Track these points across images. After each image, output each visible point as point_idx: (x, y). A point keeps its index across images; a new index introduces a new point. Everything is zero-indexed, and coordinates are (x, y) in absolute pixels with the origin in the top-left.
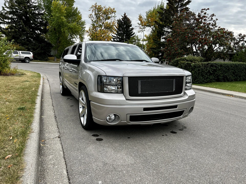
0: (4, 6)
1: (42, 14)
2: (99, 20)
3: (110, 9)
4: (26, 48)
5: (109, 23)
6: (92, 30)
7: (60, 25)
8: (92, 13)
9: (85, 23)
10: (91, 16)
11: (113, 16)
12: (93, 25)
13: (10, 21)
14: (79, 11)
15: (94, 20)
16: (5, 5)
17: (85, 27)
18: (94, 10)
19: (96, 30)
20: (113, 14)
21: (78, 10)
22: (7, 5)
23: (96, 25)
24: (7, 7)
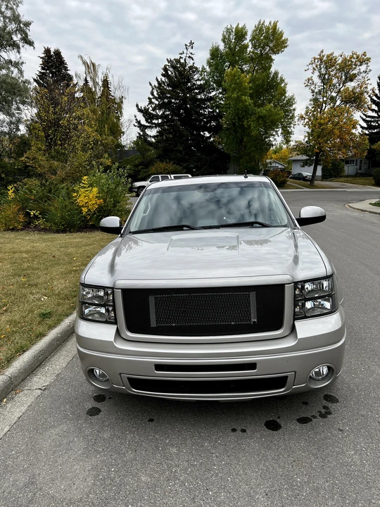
0: (151, 97)
1: (211, 98)
2: (330, 86)
3: (355, 56)
4: (184, 168)
5: (351, 89)
6: (314, 111)
7: (242, 114)
8: (312, 75)
9: (294, 99)
10: (310, 81)
11: (362, 71)
12: (315, 100)
13: (160, 121)
14: (281, 78)
15: (316, 90)
16: (152, 94)
17: (294, 110)
18: (317, 66)
19: (321, 109)
20: (363, 68)
21: (279, 76)
22: (155, 93)
23: (321, 100)
24: (155, 98)
